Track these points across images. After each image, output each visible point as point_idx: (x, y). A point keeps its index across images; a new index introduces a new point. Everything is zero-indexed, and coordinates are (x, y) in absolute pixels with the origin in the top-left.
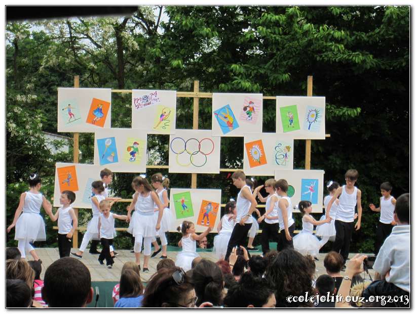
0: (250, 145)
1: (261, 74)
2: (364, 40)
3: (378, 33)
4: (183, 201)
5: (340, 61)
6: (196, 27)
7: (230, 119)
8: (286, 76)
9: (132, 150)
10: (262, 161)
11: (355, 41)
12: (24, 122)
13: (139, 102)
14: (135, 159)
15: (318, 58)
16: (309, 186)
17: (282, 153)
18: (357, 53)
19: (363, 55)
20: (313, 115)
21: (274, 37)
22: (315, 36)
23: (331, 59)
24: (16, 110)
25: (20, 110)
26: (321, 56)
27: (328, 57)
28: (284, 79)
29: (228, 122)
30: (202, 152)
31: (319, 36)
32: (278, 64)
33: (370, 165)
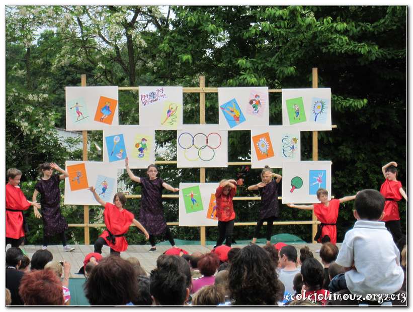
0: (258, 138)
1: (268, 67)
2: (369, 31)
3: (384, 23)
4: (192, 196)
5: (346, 53)
6: (202, 22)
7: (237, 113)
8: (292, 69)
9: (141, 146)
10: (270, 153)
11: (360, 32)
12: (36, 120)
13: (146, 98)
14: (143, 155)
15: (324, 50)
16: (317, 177)
17: (289, 145)
18: (363, 44)
19: (368, 46)
20: (319, 106)
21: (280, 32)
22: (319, 28)
23: (337, 50)
24: (27, 109)
25: (31, 109)
26: (327, 48)
27: (333, 49)
28: (289, 73)
29: (235, 116)
30: (209, 147)
31: (323, 29)
32: (283, 57)
33: (380, 154)
